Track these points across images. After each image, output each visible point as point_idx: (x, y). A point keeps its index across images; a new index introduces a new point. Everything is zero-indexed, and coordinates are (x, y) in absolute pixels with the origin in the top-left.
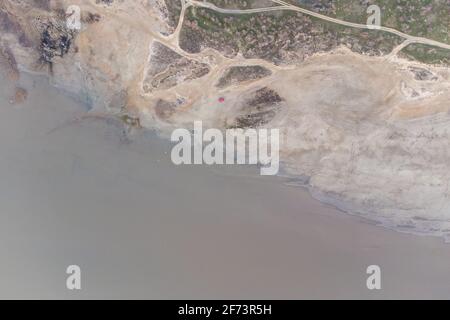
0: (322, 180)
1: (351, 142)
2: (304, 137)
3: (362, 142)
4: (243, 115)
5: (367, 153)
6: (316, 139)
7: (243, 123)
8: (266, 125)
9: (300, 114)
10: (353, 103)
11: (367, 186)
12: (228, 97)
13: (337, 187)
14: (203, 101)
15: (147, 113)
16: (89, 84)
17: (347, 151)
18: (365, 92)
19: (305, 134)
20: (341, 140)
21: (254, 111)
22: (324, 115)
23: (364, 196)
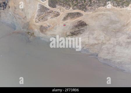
0: (103, 55)
1: (113, 41)
2: (96, 39)
3: (117, 40)
4: (73, 31)
5: (119, 44)
6: (100, 40)
7: (73, 34)
8: (81, 35)
9: (94, 30)
10: (114, 26)
11: (119, 57)
12: (67, 24)
13: (108, 57)
14: (58, 26)
15: (36, 31)
16: (14, 20)
17: (112, 44)
18: (118, 22)
19: (96, 38)
20: (110, 40)
21: (77, 29)
22: (103, 30)
23: (118, 61)
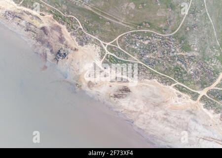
0: (138, 123)
1: (151, 113)
2: (135, 106)
3: (155, 113)
4: (117, 93)
5: (155, 118)
6: (139, 108)
7: (116, 96)
8: (123, 99)
9: (136, 98)
10: (154, 99)
11: (153, 130)
12: (113, 86)
13: (143, 127)
14: (104, 85)
15: (84, 85)
17: (149, 115)
18: (159, 97)
19: (136, 105)
20: (148, 111)
21: (121, 93)
22: (144, 101)
23: (151, 133)
